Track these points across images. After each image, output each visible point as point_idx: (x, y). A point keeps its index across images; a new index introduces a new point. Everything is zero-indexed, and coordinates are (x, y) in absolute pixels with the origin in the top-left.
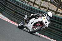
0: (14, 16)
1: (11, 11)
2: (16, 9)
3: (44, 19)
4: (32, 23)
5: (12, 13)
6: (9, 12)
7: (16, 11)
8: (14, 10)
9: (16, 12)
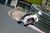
0: (43, 27)
1: (41, 23)
2: (45, 21)
3: (35, 16)
4: (26, 19)
5: (42, 24)
6: (39, 24)
7: (44, 22)
8: (43, 22)
9: (45, 24)
